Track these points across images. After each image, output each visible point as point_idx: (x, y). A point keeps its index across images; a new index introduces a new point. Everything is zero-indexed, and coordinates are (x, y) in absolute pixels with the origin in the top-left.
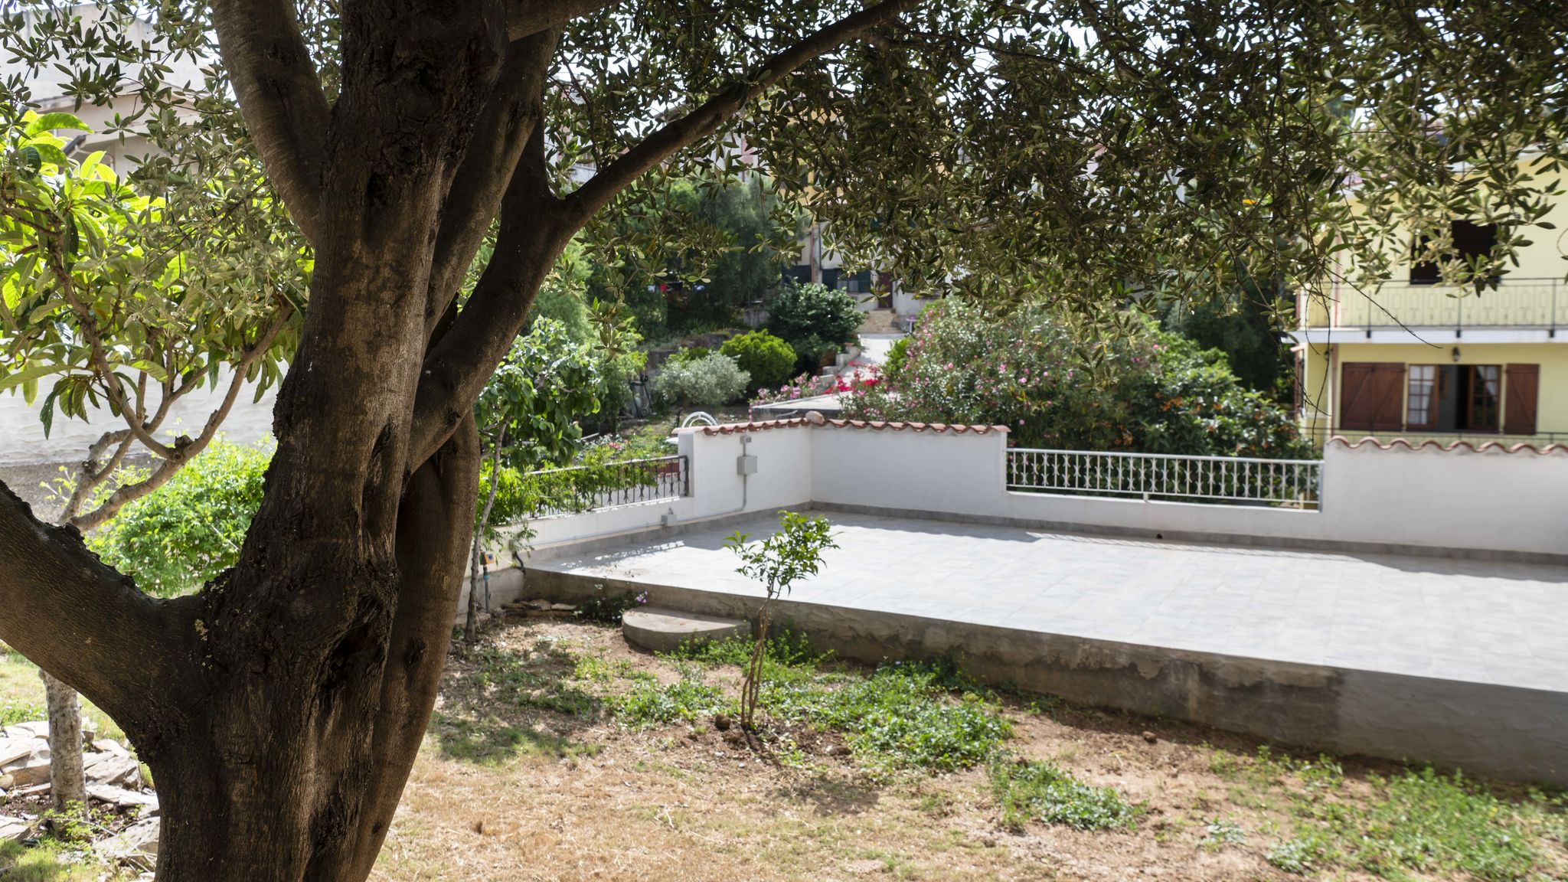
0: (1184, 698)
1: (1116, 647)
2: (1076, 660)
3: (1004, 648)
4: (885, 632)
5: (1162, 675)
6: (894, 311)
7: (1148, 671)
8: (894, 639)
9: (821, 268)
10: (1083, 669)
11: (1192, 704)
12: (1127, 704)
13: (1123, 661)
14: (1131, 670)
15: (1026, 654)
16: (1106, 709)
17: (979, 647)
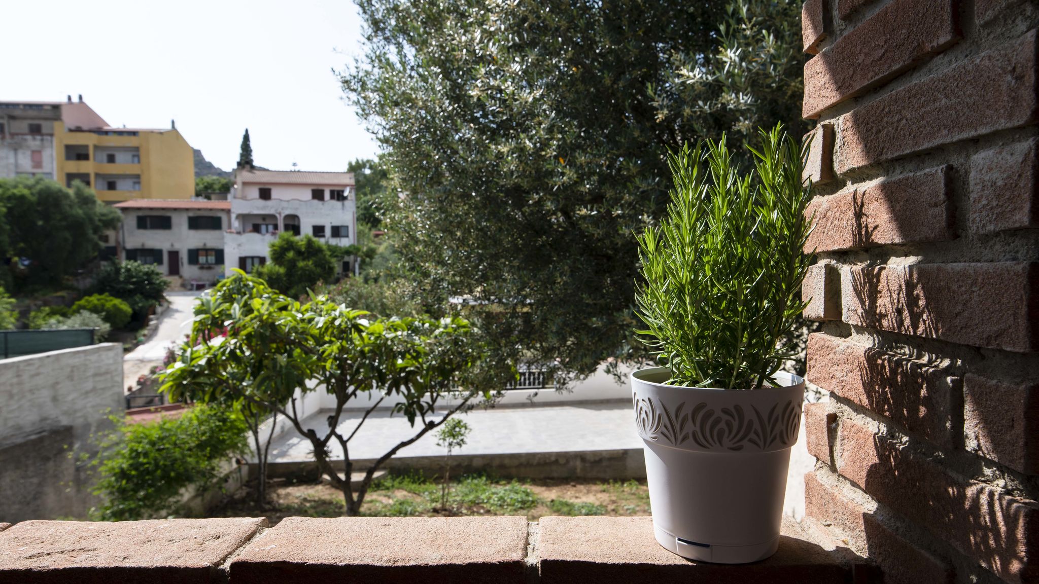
0: (576, 469)
1: (550, 454)
2: (535, 462)
3: (507, 462)
4: (455, 463)
5: (568, 461)
6: (181, 277)
7: (562, 461)
8: (459, 466)
9: (124, 248)
10: (539, 464)
11: (578, 470)
12: (555, 475)
13: (553, 459)
14: (556, 462)
15: (516, 462)
16: (549, 478)
17: (496, 462)
